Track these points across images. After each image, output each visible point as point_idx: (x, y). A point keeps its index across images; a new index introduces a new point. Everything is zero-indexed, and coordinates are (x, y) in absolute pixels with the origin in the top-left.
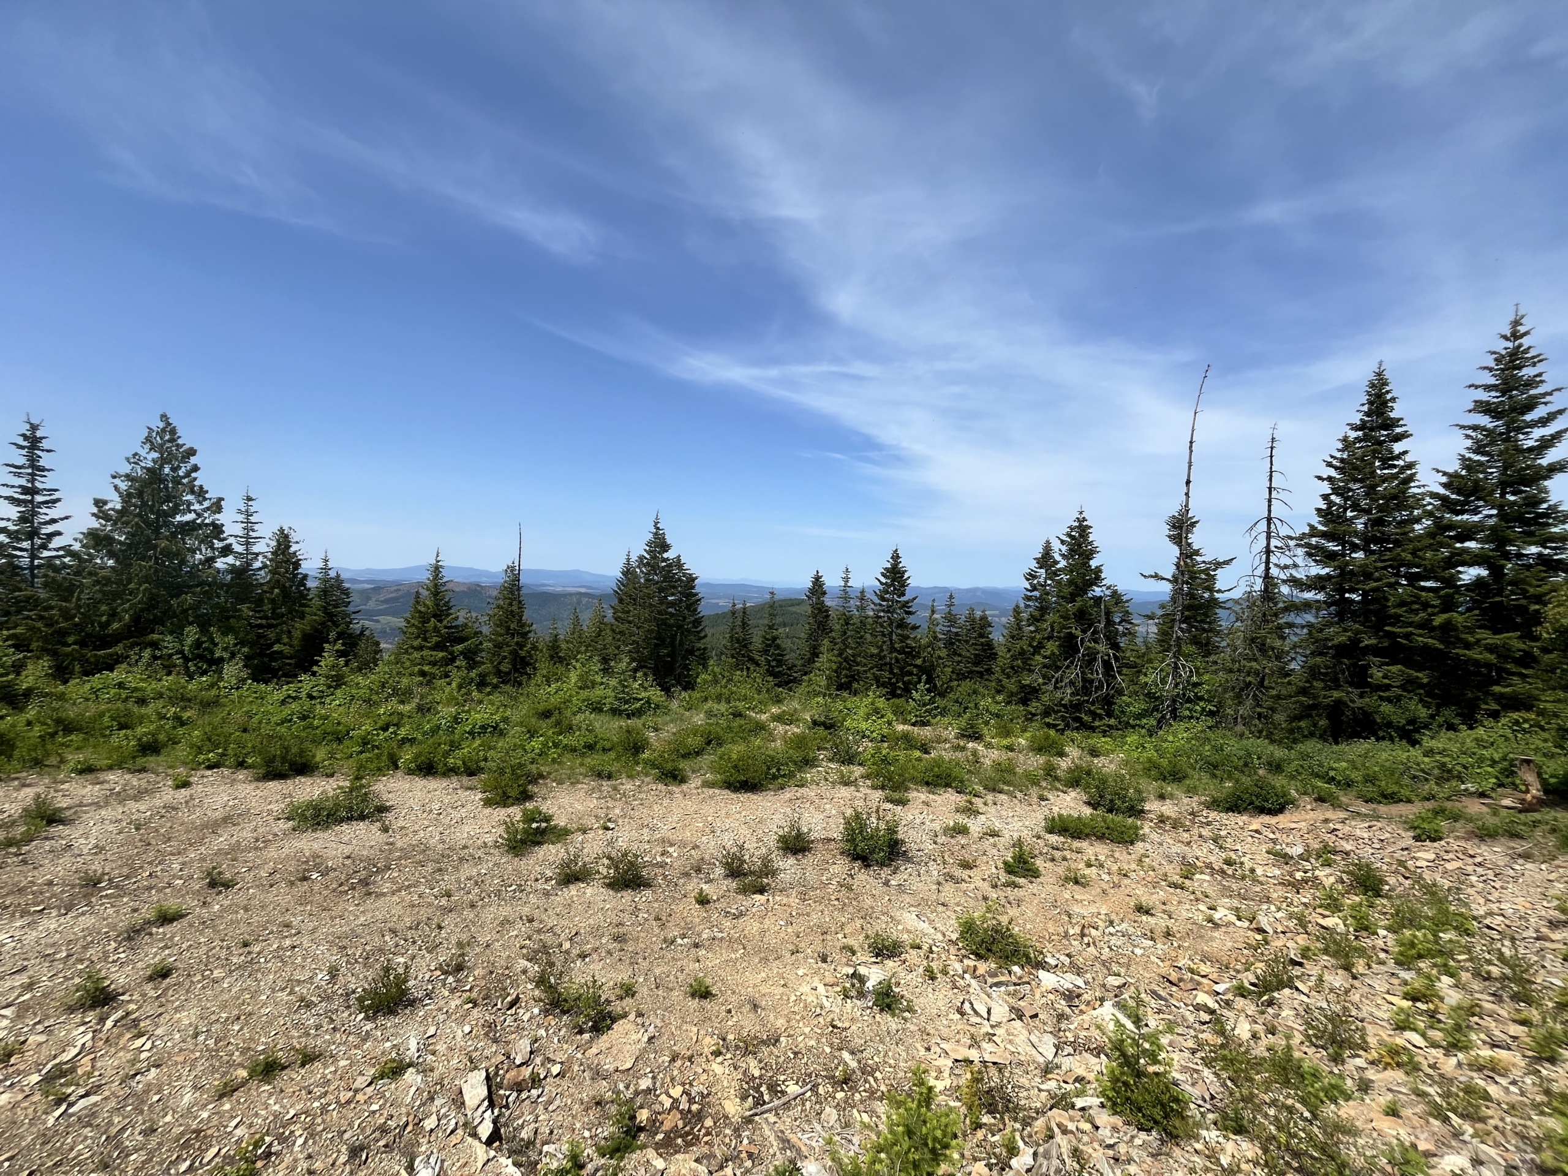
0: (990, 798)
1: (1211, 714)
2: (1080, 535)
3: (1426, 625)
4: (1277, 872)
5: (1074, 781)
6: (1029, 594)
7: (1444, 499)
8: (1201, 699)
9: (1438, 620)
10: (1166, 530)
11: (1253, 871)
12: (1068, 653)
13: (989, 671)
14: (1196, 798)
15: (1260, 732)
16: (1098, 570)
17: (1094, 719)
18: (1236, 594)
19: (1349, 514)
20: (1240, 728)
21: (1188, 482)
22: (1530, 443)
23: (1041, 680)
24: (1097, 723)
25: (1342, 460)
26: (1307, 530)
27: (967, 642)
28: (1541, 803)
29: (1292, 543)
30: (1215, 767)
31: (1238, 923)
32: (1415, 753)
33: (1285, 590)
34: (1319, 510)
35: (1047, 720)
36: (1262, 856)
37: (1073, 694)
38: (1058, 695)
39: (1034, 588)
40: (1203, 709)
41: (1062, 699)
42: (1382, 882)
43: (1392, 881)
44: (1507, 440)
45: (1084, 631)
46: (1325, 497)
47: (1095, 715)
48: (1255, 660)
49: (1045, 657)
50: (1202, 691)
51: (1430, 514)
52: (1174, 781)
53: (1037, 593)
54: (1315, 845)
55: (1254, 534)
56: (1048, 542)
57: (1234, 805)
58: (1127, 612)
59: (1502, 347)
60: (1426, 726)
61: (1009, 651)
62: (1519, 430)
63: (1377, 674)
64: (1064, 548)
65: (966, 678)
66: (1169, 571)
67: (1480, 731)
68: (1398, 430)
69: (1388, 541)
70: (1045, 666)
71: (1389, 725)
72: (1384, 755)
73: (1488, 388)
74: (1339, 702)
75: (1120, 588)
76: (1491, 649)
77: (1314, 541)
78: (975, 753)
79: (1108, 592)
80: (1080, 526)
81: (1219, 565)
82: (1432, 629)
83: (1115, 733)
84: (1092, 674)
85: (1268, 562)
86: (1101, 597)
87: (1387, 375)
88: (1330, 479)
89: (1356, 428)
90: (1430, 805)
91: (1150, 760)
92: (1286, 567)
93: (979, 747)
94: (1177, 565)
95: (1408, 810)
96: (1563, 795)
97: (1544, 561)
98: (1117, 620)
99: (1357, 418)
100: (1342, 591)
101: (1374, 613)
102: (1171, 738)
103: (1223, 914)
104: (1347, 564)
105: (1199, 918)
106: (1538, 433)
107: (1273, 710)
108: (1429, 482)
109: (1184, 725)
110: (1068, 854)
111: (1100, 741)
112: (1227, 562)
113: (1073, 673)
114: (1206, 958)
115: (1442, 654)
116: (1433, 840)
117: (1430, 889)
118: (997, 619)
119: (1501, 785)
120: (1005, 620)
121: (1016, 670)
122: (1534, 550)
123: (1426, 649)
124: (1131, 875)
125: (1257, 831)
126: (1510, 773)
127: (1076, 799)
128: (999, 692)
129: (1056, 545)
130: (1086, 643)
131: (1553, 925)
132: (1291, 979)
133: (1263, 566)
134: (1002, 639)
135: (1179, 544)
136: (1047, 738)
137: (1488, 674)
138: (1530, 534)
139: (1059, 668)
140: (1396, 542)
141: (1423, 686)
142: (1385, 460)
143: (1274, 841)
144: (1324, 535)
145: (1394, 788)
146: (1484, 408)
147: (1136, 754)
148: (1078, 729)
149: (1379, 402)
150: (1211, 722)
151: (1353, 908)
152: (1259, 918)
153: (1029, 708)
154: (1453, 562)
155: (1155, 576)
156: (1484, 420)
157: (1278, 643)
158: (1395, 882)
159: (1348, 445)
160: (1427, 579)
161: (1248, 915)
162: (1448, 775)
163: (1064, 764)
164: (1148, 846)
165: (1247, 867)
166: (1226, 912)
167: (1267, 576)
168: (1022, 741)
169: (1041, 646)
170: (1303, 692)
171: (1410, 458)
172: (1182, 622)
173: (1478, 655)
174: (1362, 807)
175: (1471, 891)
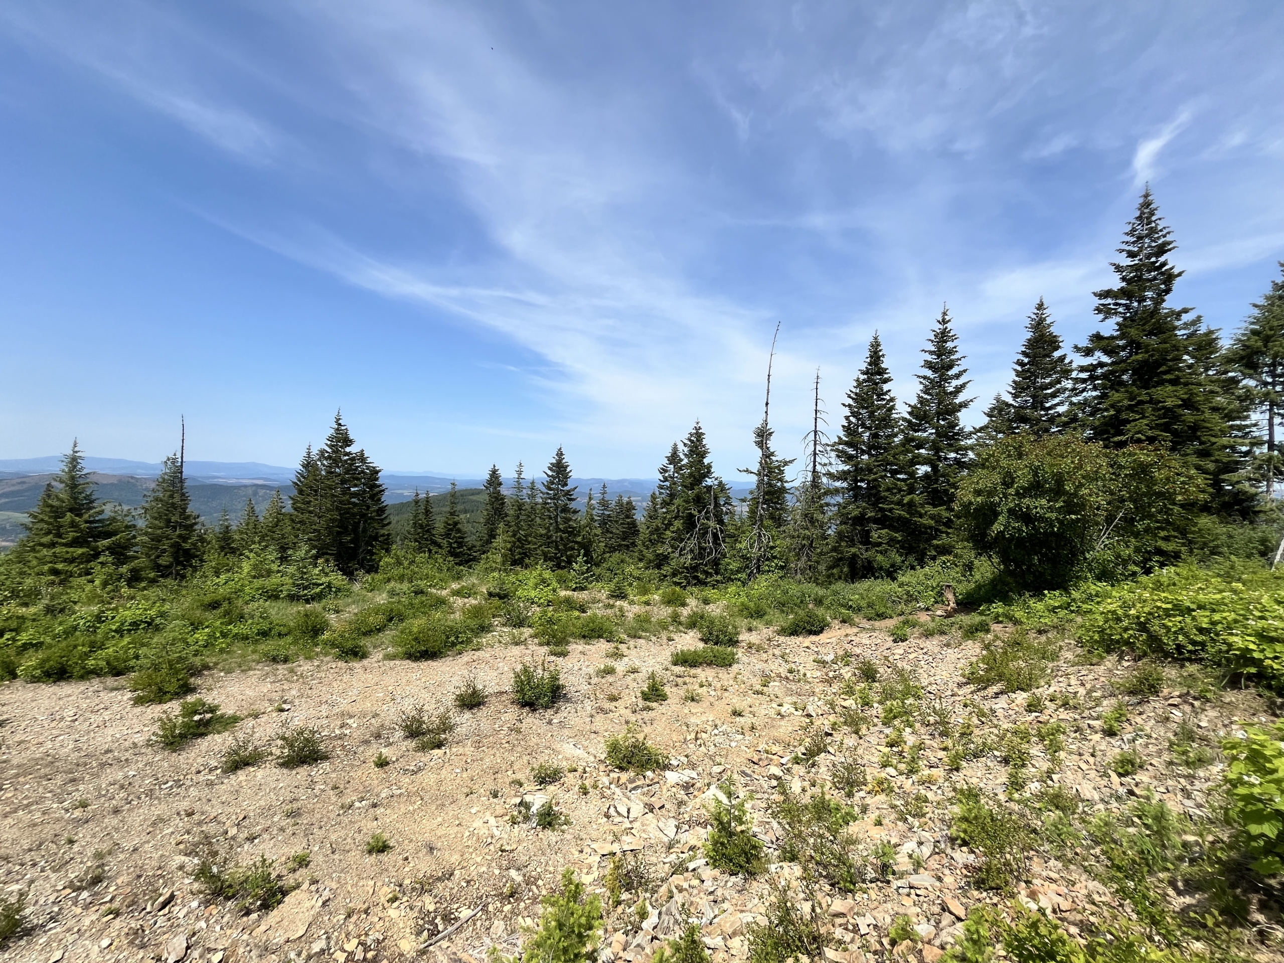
0: (632, 643)
1: (782, 568)
2: (697, 440)
3: (900, 503)
4: (819, 674)
5: (692, 624)
6: (662, 484)
7: (909, 422)
8: (775, 557)
9: (906, 500)
10: (753, 438)
11: (805, 675)
12: (689, 528)
13: (634, 544)
14: (771, 628)
15: (811, 578)
16: (709, 467)
17: (707, 577)
18: (796, 484)
19: (860, 430)
20: (799, 576)
21: (767, 404)
22: (951, 389)
23: (670, 550)
24: (709, 580)
25: (856, 394)
26: (837, 440)
27: (617, 522)
28: (955, 611)
29: (829, 448)
30: (784, 605)
31: (796, 713)
32: (894, 585)
33: (824, 480)
34: (843, 426)
35: (675, 579)
36: (811, 664)
37: (692, 559)
38: (682, 560)
39: (666, 480)
40: (777, 565)
41: (685, 563)
42: (876, 672)
43: (881, 670)
44: (940, 386)
45: (700, 512)
46: (847, 418)
47: (707, 574)
48: (808, 529)
49: (673, 532)
50: (775, 553)
51: (903, 431)
52: (757, 618)
53: (667, 484)
54: (841, 653)
55: (807, 442)
56: (675, 445)
57: (794, 631)
58: (729, 497)
59: (938, 327)
60: (900, 568)
61: (648, 528)
62: (946, 380)
63: (874, 535)
64: (686, 449)
65: (616, 550)
66: (755, 467)
67: (927, 569)
68: (886, 376)
69: (880, 448)
70: (673, 539)
71: (881, 568)
72: (878, 589)
73: (931, 353)
74: (854, 556)
75: (724, 480)
76: (932, 517)
77: (841, 447)
78: (621, 609)
79: (716, 482)
80: (697, 433)
81: (786, 463)
82: (903, 505)
83: (720, 586)
84: (705, 543)
85: (815, 462)
86: (711, 486)
87: (880, 339)
88: (849, 406)
89: (864, 373)
90: (901, 618)
91: (742, 604)
92: (825, 465)
93: (624, 604)
94: (761, 463)
95: (890, 623)
96: (967, 604)
97: (957, 462)
98: (722, 503)
99: (864, 367)
100: (856, 481)
101: (873, 495)
102: (756, 587)
103: (787, 708)
104: (859, 463)
105: (772, 713)
106: (955, 383)
107: (818, 562)
108: (902, 411)
109: (765, 577)
110: (687, 679)
111: (710, 593)
112: (791, 462)
113: (692, 543)
114: (776, 741)
115: (908, 521)
116: (903, 641)
117: (901, 673)
118: (639, 504)
119: (936, 602)
120: (645, 504)
121: (653, 543)
122: (952, 455)
123: (900, 517)
124: (731, 689)
125: (808, 647)
126: (941, 594)
127: (693, 637)
128: (641, 560)
129: (681, 447)
130: (701, 520)
131: (960, 686)
132: (825, 746)
133: (812, 464)
134: (643, 519)
135: (761, 447)
136: (674, 593)
137: (932, 533)
138: (950, 445)
139: (682, 540)
140: (885, 449)
141: (899, 542)
142: (879, 395)
143: (817, 653)
144: (846, 444)
145: (883, 610)
146: (929, 365)
147: (734, 600)
148: (695, 585)
149: (876, 357)
150: (781, 573)
151: (861, 692)
152: (808, 707)
153: (662, 572)
154: (914, 462)
155: (747, 471)
156: (929, 373)
157: (820, 517)
158: (883, 671)
159: (859, 383)
160: (900, 473)
161: (801, 706)
162: (911, 598)
163: (685, 612)
164: (741, 666)
165: (802, 673)
166: (789, 706)
167: (814, 471)
168: (656, 597)
169: (670, 524)
170: (835, 549)
171: (892, 394)
172: (763, 503)
173: (926, 521)
174: (866, 624)
175: (921, 671)
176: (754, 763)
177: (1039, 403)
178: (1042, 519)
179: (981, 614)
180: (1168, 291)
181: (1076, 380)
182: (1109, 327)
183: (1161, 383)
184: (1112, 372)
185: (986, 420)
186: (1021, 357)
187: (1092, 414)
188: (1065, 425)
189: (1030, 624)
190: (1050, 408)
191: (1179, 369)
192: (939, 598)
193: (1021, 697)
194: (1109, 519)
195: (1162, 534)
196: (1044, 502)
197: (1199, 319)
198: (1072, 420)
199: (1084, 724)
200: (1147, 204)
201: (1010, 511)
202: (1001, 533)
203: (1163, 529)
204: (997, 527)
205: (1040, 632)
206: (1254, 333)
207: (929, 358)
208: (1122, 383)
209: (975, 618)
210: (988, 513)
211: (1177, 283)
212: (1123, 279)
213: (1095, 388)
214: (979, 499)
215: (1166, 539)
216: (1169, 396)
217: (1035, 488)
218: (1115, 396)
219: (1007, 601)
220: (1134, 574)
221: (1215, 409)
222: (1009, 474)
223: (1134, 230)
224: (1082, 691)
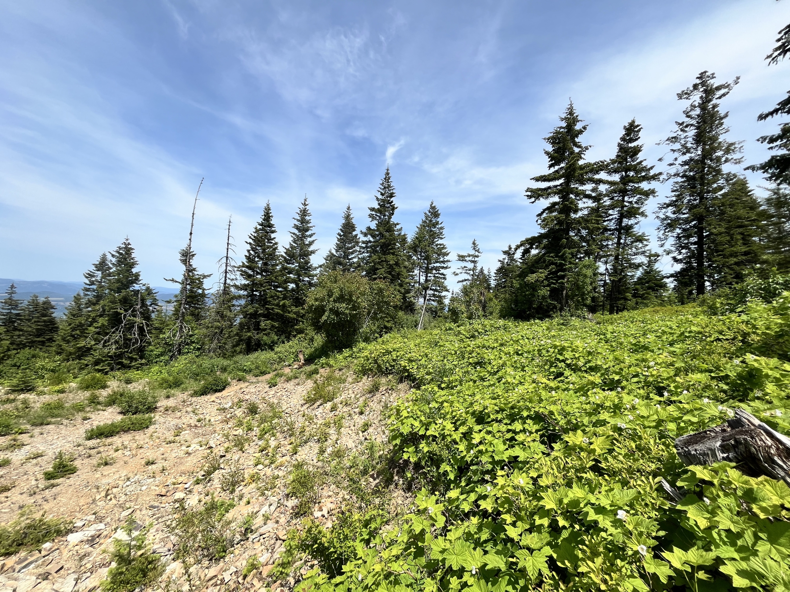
1: (198, 349)
2: (126, 253)
3: (278, 305)
4: (220, 417)
5: (111, 402)
6: (88, 287)
7: (285, 258)
8: (194, 342)
9: (281, 303)
10: (179, 256)
11: (210, 421)
12: (114, 324)
13: (51, 340)
14: (186, 393)
15: (220, 354)
16: (137, 275)
17: (131, 362)
18: (211, 291)
19: (256, 259)
20: (212, 354)
21: (191, 234)
22: (307, 243)
23: (93, 343)
24: (133, 364)
25: (255, 237)
26: (241, 264)
28: (304, 365)
29: (236, 269)
30: (197, 375)
31: (200, 449)
32: (272, 354)
33: (232, 289)
34: (246, 256)
35: (97, 367)
36: (215, 412)
37: (117, 348)
38: (106, 350)
39: (92, 283)
40: (194, 347)
41: (109, 353)
42: (258, 408)
43: (261, 406)
44: (302, 240)
45: (126, 311)
46: (248, 251)
47: (131, 359)
48: (219, 322)
49: (96, 328)
50: (194, 339)
51: (281, 263)
52: (175, 387)
53: (94, 287)
54: (236, 400)
55: (220, 263)
56: (104, 255)
57: (204, 392)
58: (155, 299)
59: (302, 207)
60: (276, 343)
61: (70, 325)
62: (305, 237)
63: (262, 324)
64: (114, 260)
65: (26, 346)
66: (180, 278)
67: (291, 343)
68: (273, 229)
69: (268, 272)
70: (98, 333)
71: (266, 344)
72: (263, 357)
73: (298, 220)
74: (250, 338)
75: (151, 286)
76: (295, 313)
77: (243, 269)
79: (144, 288)
80: (126, 248)
81: (205, 277)
82: (280, 306)
83: (145, 367)
84: (131, 335)
85: (226, 277)
86: (138, 291)
87: (271, 206)
88: (250, 244)
89: (260, 225)
90: (275, 373)
91: (163, 379)
92: (233, 280)
93: (31, 397)
94: (184, 275)
95: (268, 377)
96: (309, 360)
97: (309, 283)
98: (149, 304)
99: (260, 221)
100: (253, 291)
101: (263, 301)
102: (176, 365)
103: (194, 446)
104: (254, 280)
105: (181, 454)
106: (309, 239)
107: (225, 344)
108: (281, 251)
109: (184, 357)
110: (101, 449)
111: (132, 374)
112: (209, 276)
113: (117, 336)
114: (183, 473)
115: (282, 315)
116: (274, 386)
117: (271, 406)
118: (62, 303)
119: (295, 361)
120: (68, 304)
121: (75, 338)
122: (307, 279)
123: (278, 314)
124: (145, 446)
125: (213, 401)
126: (297, 356)
127: (112, 412)
128: (59, 353)
129: (109, 257)
130: (127, 317)
131: (302, 406)
132: (219, 465)
133: (224, 279)
134: (65, 317)
135: (185, 264)
136: (93, 378)
137: (294, 322)
138: (305, 273)
139: (107, 334)
140: (271, 272)
141: (276, 328)
142: (269, 240)
143: (220, 404)
144: (247, 267)
145: (264, 369)
146: (296, 227)
147: (156, 377)
148: (119, 369)
149: (267, 217)
150: (197, 353)
151: (247, 423)
152: (210, 442)
153: (82, 361)
154: (287, 281)
155: (173, 280)
156: (296, 232)
157: (229, 314)
158: (262, 407)
159: (257, 231)
160: (279, 287)
161: (205, 443)
162: (281, 360)
163: (104, 394)
164: (157, 426)
165: (207, 420)
166: (195, 445)
167: (225, 283)
168: (73, 385)
169: (94, 320)
170: (237, 334)
171: (276, 240)
172: (184, 304)
173: (292, 315)
174: (254, 379)
175: (283, 402)
176: (162, 496)
177: (346, 256)
178: (343, 313)
179: (315, 364)
180: (393, 214)
181: (361, 247)
182: (373, 225)
183: (389, 254)
184: (373, 246)
185: (324, 261)
186: (340, 232)
187: (366, 264)
188: (356, 268)
189: (336, 366)
190: (351, 259)
191: (395, 249)
192: (296, 359)
193: (329, 405)
194: (369, 313)
195: (387, 319)
196: (344, 305)
197: (401, 229)
198: (358, 266)
199: (352, 412)
200: (388, 174)
201: (331, 309)
202: (326, 321)
203: (386, 317)
204: (324, 318)
205: (340, 370)
206: (417, 238)
207: (298, 223)
208: (377, 251)
209: (312, 367)
210: (320, 310)
211: (396, 211)
212: (379, 204)
213: (367, 252)
214: (317, 303)
215: (388, 322)
216: (391, 259)
217: (341, 299)
218: (374, 257)
219: (327, 356)
220: (377, 338)
221: (405, 267)
222: (330, 291)
223: (383, 183)
224: (353, 396)
